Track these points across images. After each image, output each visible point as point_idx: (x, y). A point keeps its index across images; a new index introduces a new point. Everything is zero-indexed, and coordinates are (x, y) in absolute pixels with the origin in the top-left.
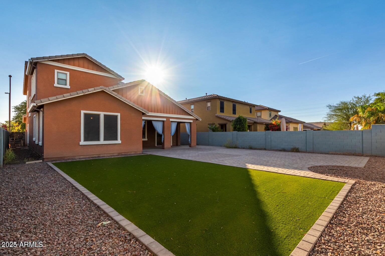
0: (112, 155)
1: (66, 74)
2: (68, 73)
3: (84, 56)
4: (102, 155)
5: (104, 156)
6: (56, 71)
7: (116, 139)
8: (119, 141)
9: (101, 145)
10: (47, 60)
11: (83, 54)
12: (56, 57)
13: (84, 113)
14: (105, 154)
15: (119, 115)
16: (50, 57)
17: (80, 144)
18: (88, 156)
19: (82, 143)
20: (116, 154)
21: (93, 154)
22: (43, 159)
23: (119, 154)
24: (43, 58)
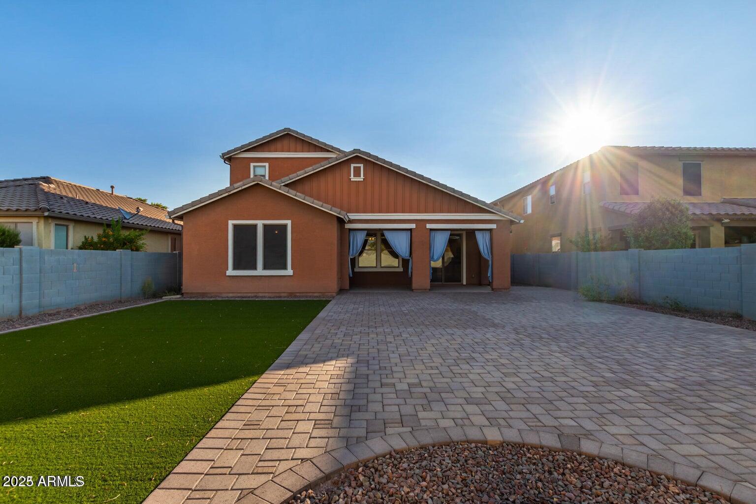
0: (278, 295)
1: (265, 166)
2: (267, 165)
3: (286, 132)
4: (261, 295)
5: (265, 297)
6: (252, 165)
7: (284, 267)
8: (289, 272)
9: (259, 277)
10: (239, 151)
11: (285, 129)
12: (250, 144)
13: (233, 224)
14: (265, 293)
15: (289, 222)
16: (242, 147)
17: (227, 275)
18: (239, 295)
19: (230, 272)
20: (285, 295)
21: (248, 291)
22: (182, 294)
23: (291, 294)
24: (235, 150)
